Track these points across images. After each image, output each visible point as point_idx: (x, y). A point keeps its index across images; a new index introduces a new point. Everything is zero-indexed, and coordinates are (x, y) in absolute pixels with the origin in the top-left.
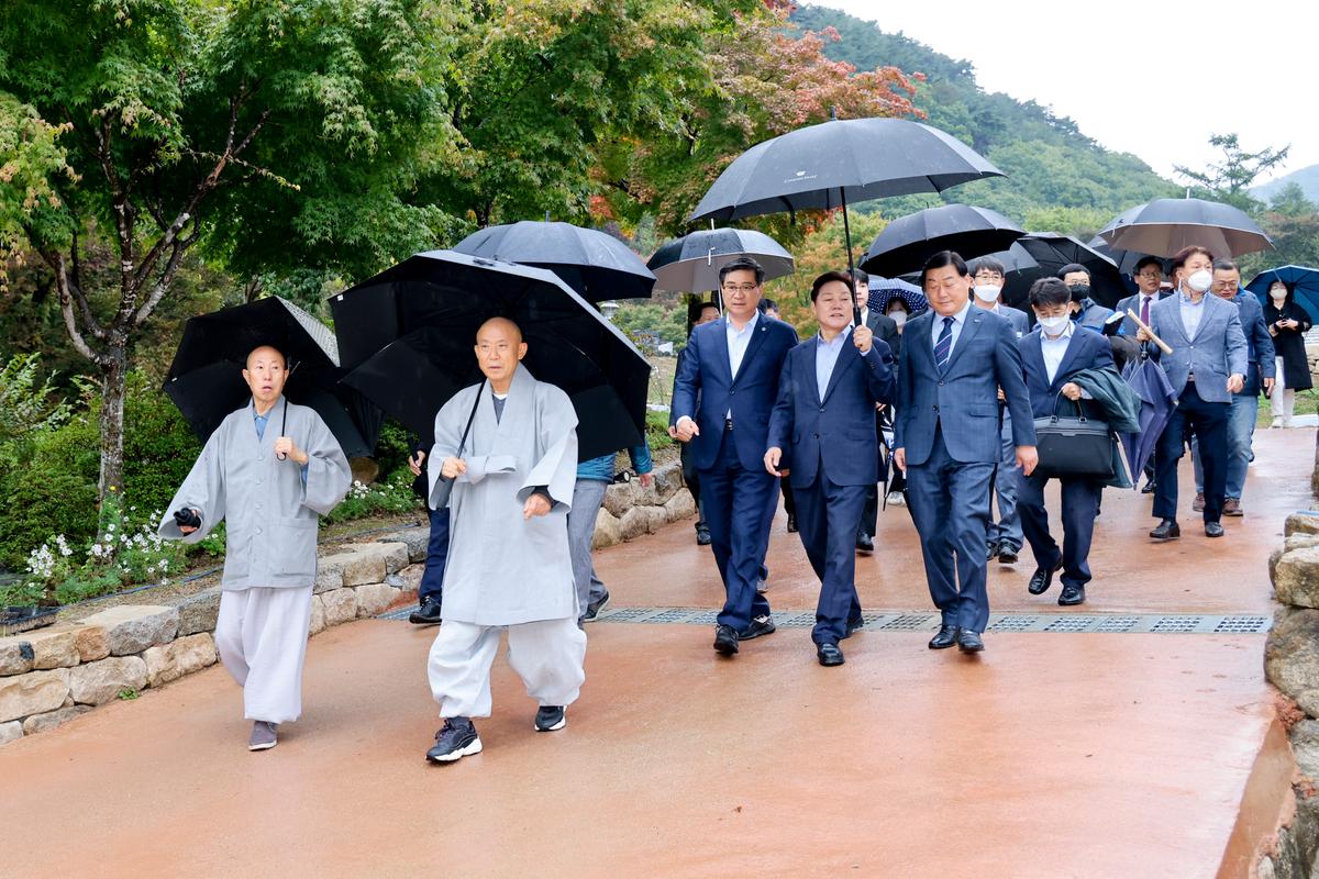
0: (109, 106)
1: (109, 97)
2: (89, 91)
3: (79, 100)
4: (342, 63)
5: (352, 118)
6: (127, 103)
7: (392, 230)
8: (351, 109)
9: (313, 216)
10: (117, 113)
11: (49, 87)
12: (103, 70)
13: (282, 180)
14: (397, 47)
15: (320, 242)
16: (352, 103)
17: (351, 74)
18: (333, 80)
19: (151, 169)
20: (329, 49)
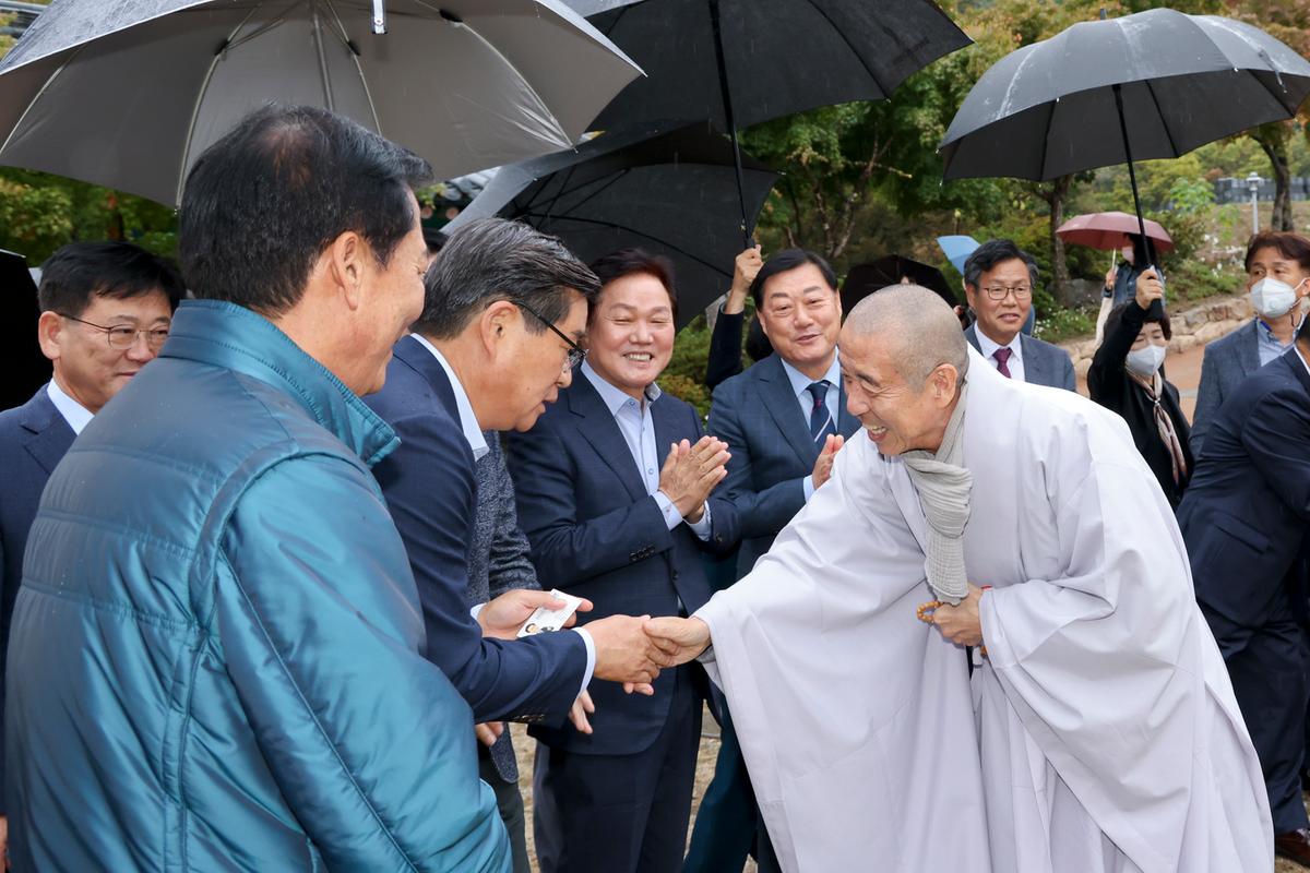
0: (795, 153)
1: (794, 147)
2: (786, 144)
3: (781, 150)
4: (930, 100)
5: (937, 133)
6: (803, 150)
7: (975, 189)
8: (935, 128)
9: (927, 187)
10: (799, 156)
11: (765, 144)
12: (791, 133)
13: (900, 172)
14: (958, 90)
15: (932, 201)
16: (935, 124)
17: (935, 107)
18: (925, 112)
19: (830, 174)
20: (923, 93)
